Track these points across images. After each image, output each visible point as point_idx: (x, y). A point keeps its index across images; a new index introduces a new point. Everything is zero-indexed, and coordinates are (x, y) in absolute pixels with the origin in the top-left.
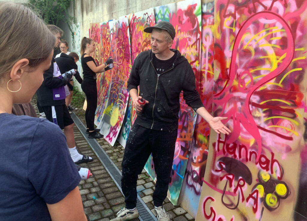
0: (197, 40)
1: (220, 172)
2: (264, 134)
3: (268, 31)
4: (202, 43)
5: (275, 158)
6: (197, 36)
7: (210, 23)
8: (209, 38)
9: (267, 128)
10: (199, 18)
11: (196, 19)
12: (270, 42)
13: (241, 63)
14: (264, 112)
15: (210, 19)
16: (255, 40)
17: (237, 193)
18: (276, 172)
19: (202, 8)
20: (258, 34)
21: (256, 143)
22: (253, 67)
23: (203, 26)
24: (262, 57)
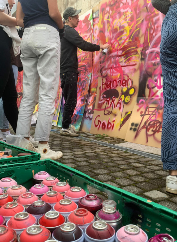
0: (90, 34)
1: (103, 100)
2: (124, 69)
3: (125, 15)
4: (93, 35)
5: (129, 78)
6: (90, 32)
7: (98, 22)
8: (97, 31)
9: (126, 65)
10: (91, 21)
11: (89, 22)
12: (126, 21)
13: (113, 37)
14: (124, 57)
15: (97, 20)
16: (119, 22)
17: (112, 105)
18: (130, 84)
19: (93, 16)
20: (121, 18)
21: (120, 76)
22: (118, 37)
23: (93, 25)
24: (122, 30)
